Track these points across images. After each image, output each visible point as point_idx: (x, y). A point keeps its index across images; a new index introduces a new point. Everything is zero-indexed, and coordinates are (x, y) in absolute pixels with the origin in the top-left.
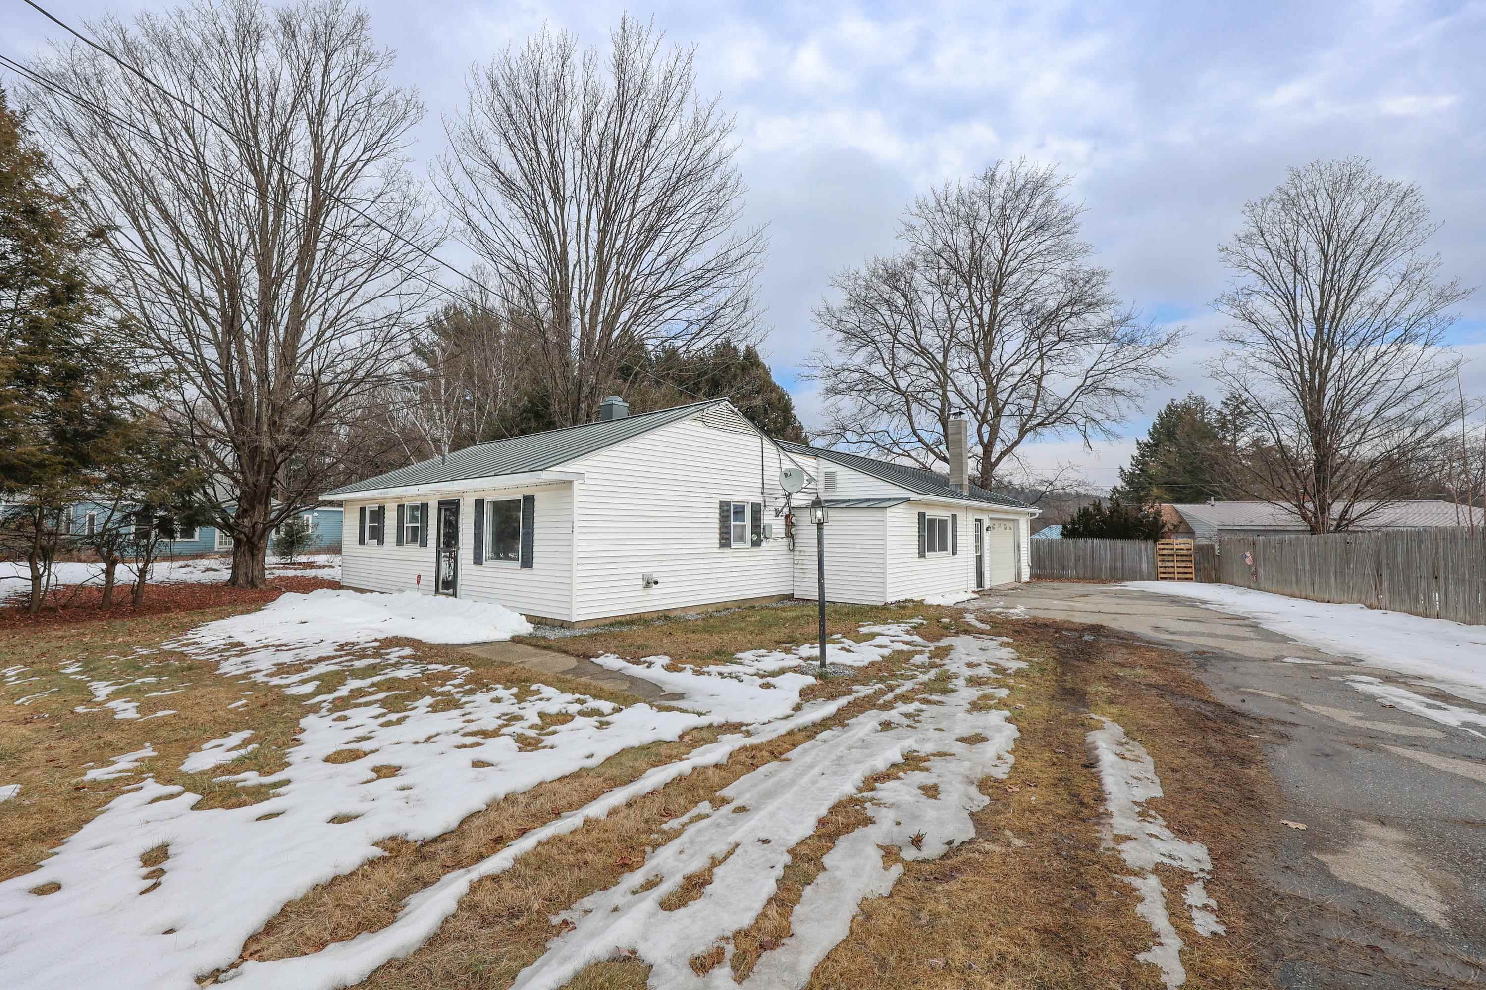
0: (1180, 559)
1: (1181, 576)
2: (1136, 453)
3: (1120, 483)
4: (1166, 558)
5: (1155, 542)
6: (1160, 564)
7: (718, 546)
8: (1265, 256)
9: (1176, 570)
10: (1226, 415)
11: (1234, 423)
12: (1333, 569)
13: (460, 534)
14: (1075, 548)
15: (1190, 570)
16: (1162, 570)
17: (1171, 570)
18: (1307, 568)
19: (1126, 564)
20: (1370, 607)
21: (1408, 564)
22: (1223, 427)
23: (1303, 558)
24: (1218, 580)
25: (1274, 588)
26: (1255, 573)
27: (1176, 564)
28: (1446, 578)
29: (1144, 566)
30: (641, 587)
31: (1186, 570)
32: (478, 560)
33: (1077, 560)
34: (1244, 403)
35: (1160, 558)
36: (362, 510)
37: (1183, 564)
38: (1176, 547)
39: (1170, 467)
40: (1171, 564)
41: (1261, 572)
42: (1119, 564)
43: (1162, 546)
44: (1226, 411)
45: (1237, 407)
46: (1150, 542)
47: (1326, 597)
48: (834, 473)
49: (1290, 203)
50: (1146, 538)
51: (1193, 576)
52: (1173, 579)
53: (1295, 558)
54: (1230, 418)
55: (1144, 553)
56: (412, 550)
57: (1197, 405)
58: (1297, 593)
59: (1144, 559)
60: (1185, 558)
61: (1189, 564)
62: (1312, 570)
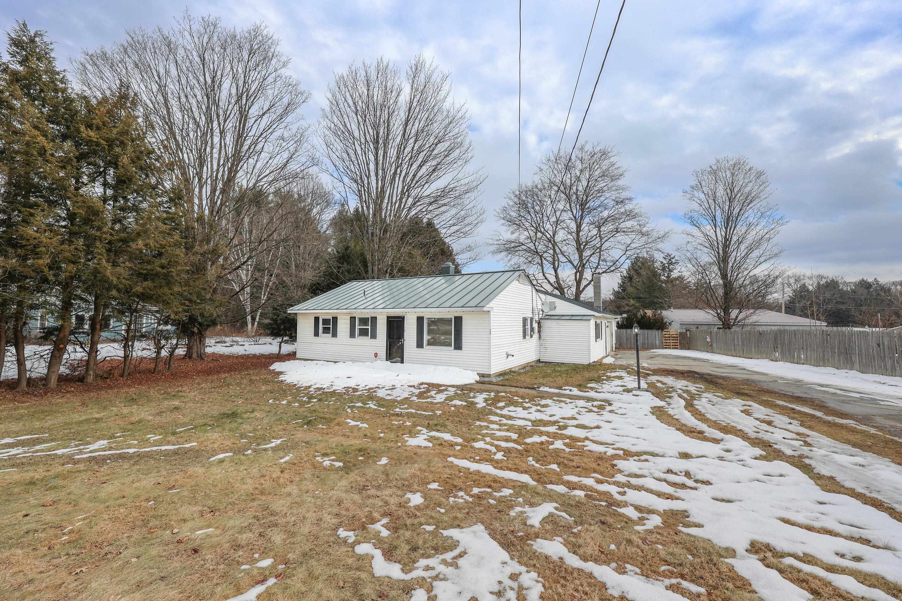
1: (673, 347)
2: (620, 282)
3: (612, 297)
4: (667, 339)
5: (662, 331)
6: (664, 341)
7: (522, 338)
8: (702, 196)
9: (671, 344)
10: (665, 264)
11: (669, 268)
12: (753, 345)
13: (405, 333)
14: (626, 334)
15: (677, 344)
16: (665, 344)
17: (669, 344)
18: (740, 343)
19: (649, 342)
20: (772, 360)
21: (790, 343)
22: (664, 269)
23: (738, 340)
24: (689, 349)
25: (722, 352)
26: (711, 346)
27: (671, 341)
28: (807, 349)
29: (657, 342)
30: (505, 358)
31: (675, 344)
32: (420, 345)
34: (673, 258)
35: (664, 339)
36: (317, 319)
37: (674, 341)
38: (671, 333)
39: (637, 289)
40: (669, 341)
41: (714, 345)
42: (646, 342)
43: (665, 333)
44: (665, 262)
45: (670, 260)
46: (660, 331)
47: (750, 356)
48: (554, 302)
49: (714, 172)
50: (658, 329)
51: (678, 347)
52: (670, 348)
53: (734, 340)
54: (667, 265)
55: (657, 336)
56: (366, 341)
57: (651, 258)
58: (734, 354)
59: (657, 339)
60: (675, 339)
61: (677, 341)
62: (743, 344)
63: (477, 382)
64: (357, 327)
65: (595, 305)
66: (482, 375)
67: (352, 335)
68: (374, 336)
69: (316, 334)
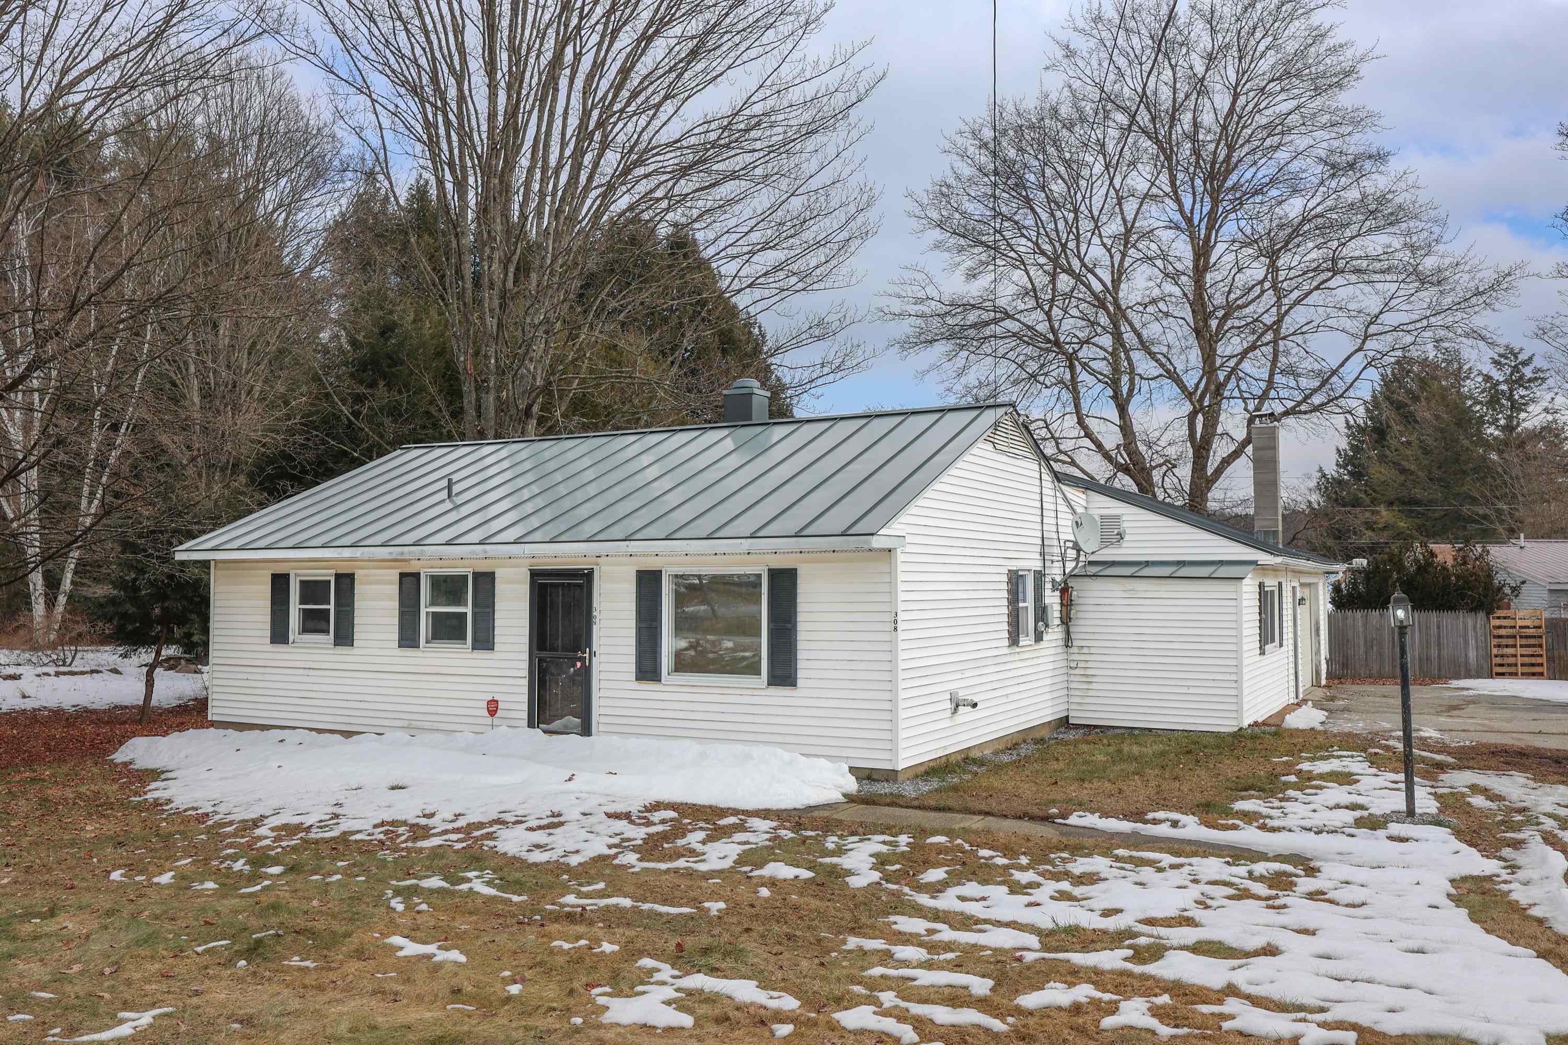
0: (1524, 642)
1: (1527, 670)
2: (1344, 444)
4: (1504, 641)
5: (1488, 614)
6: (1495, 651)
7: (1006, 643)
9: (1520, 660)
10: (1498, 383)
11: (1510, 398)
13: (595, 628)
14: (1365, 625)
15: (1539, 660)
16: (1498, 660)
17: (1512, 660)
19: (1444, 653)
22: (1493, 401)
27: (1520, 651)
29: (1472, 654)
30: (948, 713)
31: (1533, 660)
33: (1369, 646)
34: (1525, 363)
35: (1495, 642)
36: (280, 583)
37: (1529, 651)
38: (1520, 623)
39: (1404, 471)
40: (1510, 651)
42: (1434, 652)
43: (1497, 622)
44: (1497, 375)
45: (1516, 369)
46: (1481, 615)
48: (1117, 517)
50: (1474, 609)
51: (1544, 669)
52: (1514, 675)
54: (1504, 387)
55: (1471, 633)
57: (1449, 362)
59: (1472, 642)
60: (1532, 641)
61: (1538, 651)
63: (850, 799)
64: (425, 610)
65: (1258, 525)
66: (865, 775)
67: (408, 639)
68: (484, 641)
69: (279, 635)
